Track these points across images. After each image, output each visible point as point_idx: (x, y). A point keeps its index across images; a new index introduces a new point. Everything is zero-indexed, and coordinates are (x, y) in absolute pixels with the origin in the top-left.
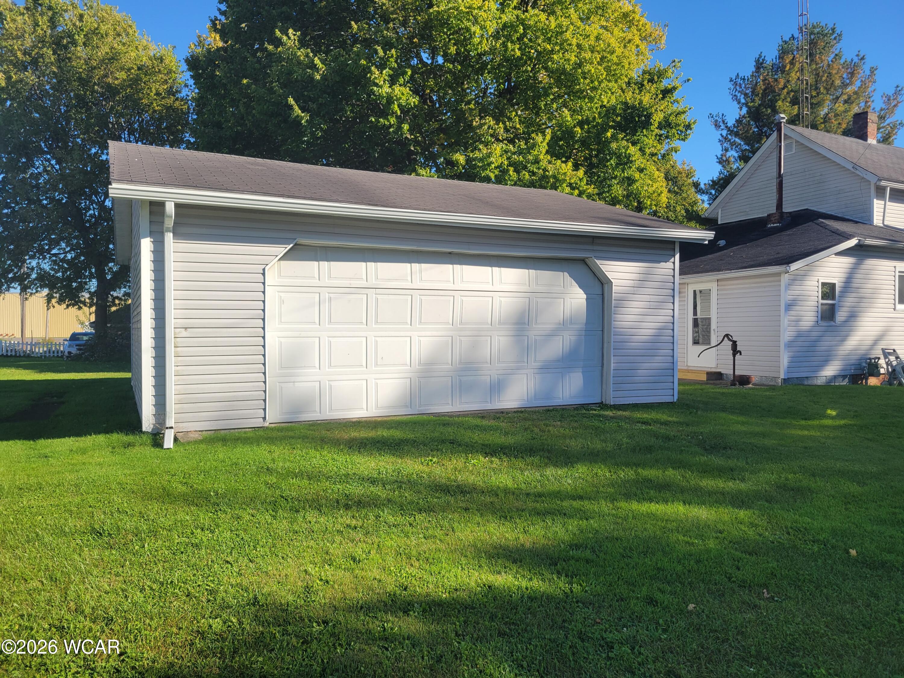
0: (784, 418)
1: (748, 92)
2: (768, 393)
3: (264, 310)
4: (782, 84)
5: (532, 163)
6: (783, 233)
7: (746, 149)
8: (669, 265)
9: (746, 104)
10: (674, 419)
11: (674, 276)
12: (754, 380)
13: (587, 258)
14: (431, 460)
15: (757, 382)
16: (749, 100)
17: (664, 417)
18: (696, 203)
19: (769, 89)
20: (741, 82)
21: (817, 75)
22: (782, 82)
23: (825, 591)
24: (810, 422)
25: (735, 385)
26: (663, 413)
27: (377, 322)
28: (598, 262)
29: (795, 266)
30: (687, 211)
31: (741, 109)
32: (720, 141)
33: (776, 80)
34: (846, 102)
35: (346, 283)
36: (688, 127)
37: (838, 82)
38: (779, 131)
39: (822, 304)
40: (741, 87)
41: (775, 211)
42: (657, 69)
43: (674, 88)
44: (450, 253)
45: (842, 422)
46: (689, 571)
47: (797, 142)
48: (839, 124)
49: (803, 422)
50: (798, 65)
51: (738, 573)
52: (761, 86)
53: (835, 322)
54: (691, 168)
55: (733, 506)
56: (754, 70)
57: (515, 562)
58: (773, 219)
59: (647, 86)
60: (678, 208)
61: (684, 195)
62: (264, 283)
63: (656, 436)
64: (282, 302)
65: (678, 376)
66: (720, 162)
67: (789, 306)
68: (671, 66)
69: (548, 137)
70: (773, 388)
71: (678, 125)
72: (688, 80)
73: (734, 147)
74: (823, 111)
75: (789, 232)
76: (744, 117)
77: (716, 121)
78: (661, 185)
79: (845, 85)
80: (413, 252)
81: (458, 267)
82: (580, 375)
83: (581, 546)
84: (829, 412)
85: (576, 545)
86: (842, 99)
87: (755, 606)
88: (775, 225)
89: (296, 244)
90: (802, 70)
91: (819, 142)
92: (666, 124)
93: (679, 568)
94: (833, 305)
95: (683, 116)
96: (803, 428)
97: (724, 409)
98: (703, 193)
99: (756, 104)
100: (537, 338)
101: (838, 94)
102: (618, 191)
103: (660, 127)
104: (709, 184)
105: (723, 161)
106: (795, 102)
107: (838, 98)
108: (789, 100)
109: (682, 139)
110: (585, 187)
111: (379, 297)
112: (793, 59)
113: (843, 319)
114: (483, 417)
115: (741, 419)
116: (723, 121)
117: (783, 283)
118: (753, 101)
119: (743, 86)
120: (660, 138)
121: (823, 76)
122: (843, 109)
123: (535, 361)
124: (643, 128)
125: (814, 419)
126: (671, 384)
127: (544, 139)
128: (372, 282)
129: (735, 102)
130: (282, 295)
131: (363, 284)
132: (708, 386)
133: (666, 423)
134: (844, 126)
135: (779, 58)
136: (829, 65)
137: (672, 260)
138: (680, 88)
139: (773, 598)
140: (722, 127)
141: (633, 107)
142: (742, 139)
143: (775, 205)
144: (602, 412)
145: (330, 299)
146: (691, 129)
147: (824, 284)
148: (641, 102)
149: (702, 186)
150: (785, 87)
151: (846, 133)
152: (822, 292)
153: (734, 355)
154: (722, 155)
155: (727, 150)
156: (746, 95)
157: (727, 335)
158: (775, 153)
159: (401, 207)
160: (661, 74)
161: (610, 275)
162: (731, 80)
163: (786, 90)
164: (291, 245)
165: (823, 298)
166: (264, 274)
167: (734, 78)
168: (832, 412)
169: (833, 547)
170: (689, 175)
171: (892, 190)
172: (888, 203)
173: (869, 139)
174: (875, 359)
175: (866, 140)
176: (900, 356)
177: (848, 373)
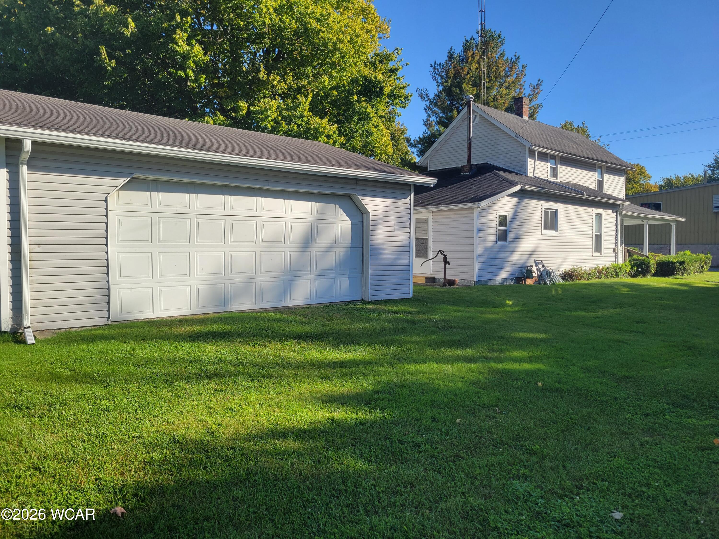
0: (482, 307)
1: (443, 74)
2: (468, 291)
3: (107, 231)
4: (466, 71)
5: (298, 118)
6: (473, 180)
7: (443, 117)
8: (407, 201)
9: (442, 84)
10: (415, 310)
11: (410, 209)
12: (458, 282)
13: (352, 194)
14: (257, 343)
15: (459, 284)
16: (444, 81)
17: (408, 309)
18: (407, 154)
19: (457, 74)
20: (438, 67)
21: (489, 67)
22: (466, 69)
23: (529, 406)
24: (498, 309)
25: (445, 286)
26: (406, 305)
27: (198, 241)
28: (360, 198)
29: (483, 203)
30: (402, 159)
31: (438, 86)
32: (425, 109)
33: (462, 68)
34: (507, 88)
35: (173, 210)
36: (407, 98)
37: (502, 73)
38: (469, 107)
39: (499, 230)
40: (438, 70)
41: (466, 164)
42: (385, 53)
43: (397, 69)
44: (254, 188)
45: (516, 309)
46: (452, 401)
47: (480, 115)
48: (504, 103)
49: (493, 309)
50: (476, 59)
51: (479, 400)
52: (452, 72)
53: (507, 242)
54: (404, 127)
55: (466, 362)
56: (447, 59)
57: (342, 404)
58: (465, 169)
59: (379, 66)
60: (395, 157)
61: (399, 147)
62: (106, 209)
63: (407, 321)
64: (120, 224)
65: (413, 280)
66: (425, 125)
67: (479, 230)
68: (395, 52)
69: (310, 99)
70: (470, 287)
71: (400, 97)
72: (407, 64)
73: (434, 114)
74: (493, 93)
75: (476, 179)
76: (440, 92)
77: (422, 94)
78: (387, 139)
79: (507, 76)
80: (226, 186)
81: (260, 199)
82: (348, 279)
83: (381, 392)
84: (507, 302)
85: (378, 391)
86: (504, 86)
87: (493, 417)
88: (467, 173)
89: (132, 178)
90: (478, 62)
91: (494, 116)
92: (392, 95)
93: (446, 400)
94: (505, 231)
95: (403, 90)
96: (494, 313)
97: (443, 302)
98: (413, 146)
99: (449, 84)
100: (317, 253)
101: (502, 82)
102: (358, 142)
103: (388, 97)
104: (417, 140)
105: (427, 124)
106: (475, 85)
107: (502, 84)
108: (470, 83)
109: (403, 107)
110: (337, 138)
111: (200, 221)
112: (473, 54)
113: (511, 240)
114: (281, 312)
115: (456, 308)
116: (427, 95)
117: (475, 215)
118: (447, 81)
119: (440, 70)
120: (388, 105)
121: (493, 68)
122: (505, 92)
123: (316, 270)
124: (378, 97)
125: (500, 307)
126: (408, 285)
127: (306, 100)
128: (194, 209)
129: (435, 82)
130: (120, 218)
131: (187, 210)
132: (428, 287)
133: (409, 313)
134: (506, 105)
135: (464, 52)
136: (496, 61)
137: (409, 197)
138: (401, 70)
139: (502, 412)
140: (426, 99)
141: (370, 81)
142: (439, 109)
143: (467, 159)
144: (365, 306)
145: (160, 222)
146: (408, 100)
147: (500, 216)
148: (376, 77)
149: (412, 141)
150: (468, 73)
151: (508, 110)
152: (499, 221)
153: (445, 265)
154: (427, 120)
155: (430, 117)
156: (442, 76)
157: (440, 251)
158: (467, 122)
159: (218, 152)
160: (388, 57)
161: (368, 207)
162: (431, 66)
163: (469, 76)
164: (129, 179)
165: (499, 226)
166: (106, 201)
167: (433, 64)
168: (510, 303)
169: (528, 382)
170: (403, 132)
171: (539, 152)
172: (537, 162)
173: (524, 116)
174: (530, 267)
175: (522, 117)
176: (545, 265)
177: (514, 276)
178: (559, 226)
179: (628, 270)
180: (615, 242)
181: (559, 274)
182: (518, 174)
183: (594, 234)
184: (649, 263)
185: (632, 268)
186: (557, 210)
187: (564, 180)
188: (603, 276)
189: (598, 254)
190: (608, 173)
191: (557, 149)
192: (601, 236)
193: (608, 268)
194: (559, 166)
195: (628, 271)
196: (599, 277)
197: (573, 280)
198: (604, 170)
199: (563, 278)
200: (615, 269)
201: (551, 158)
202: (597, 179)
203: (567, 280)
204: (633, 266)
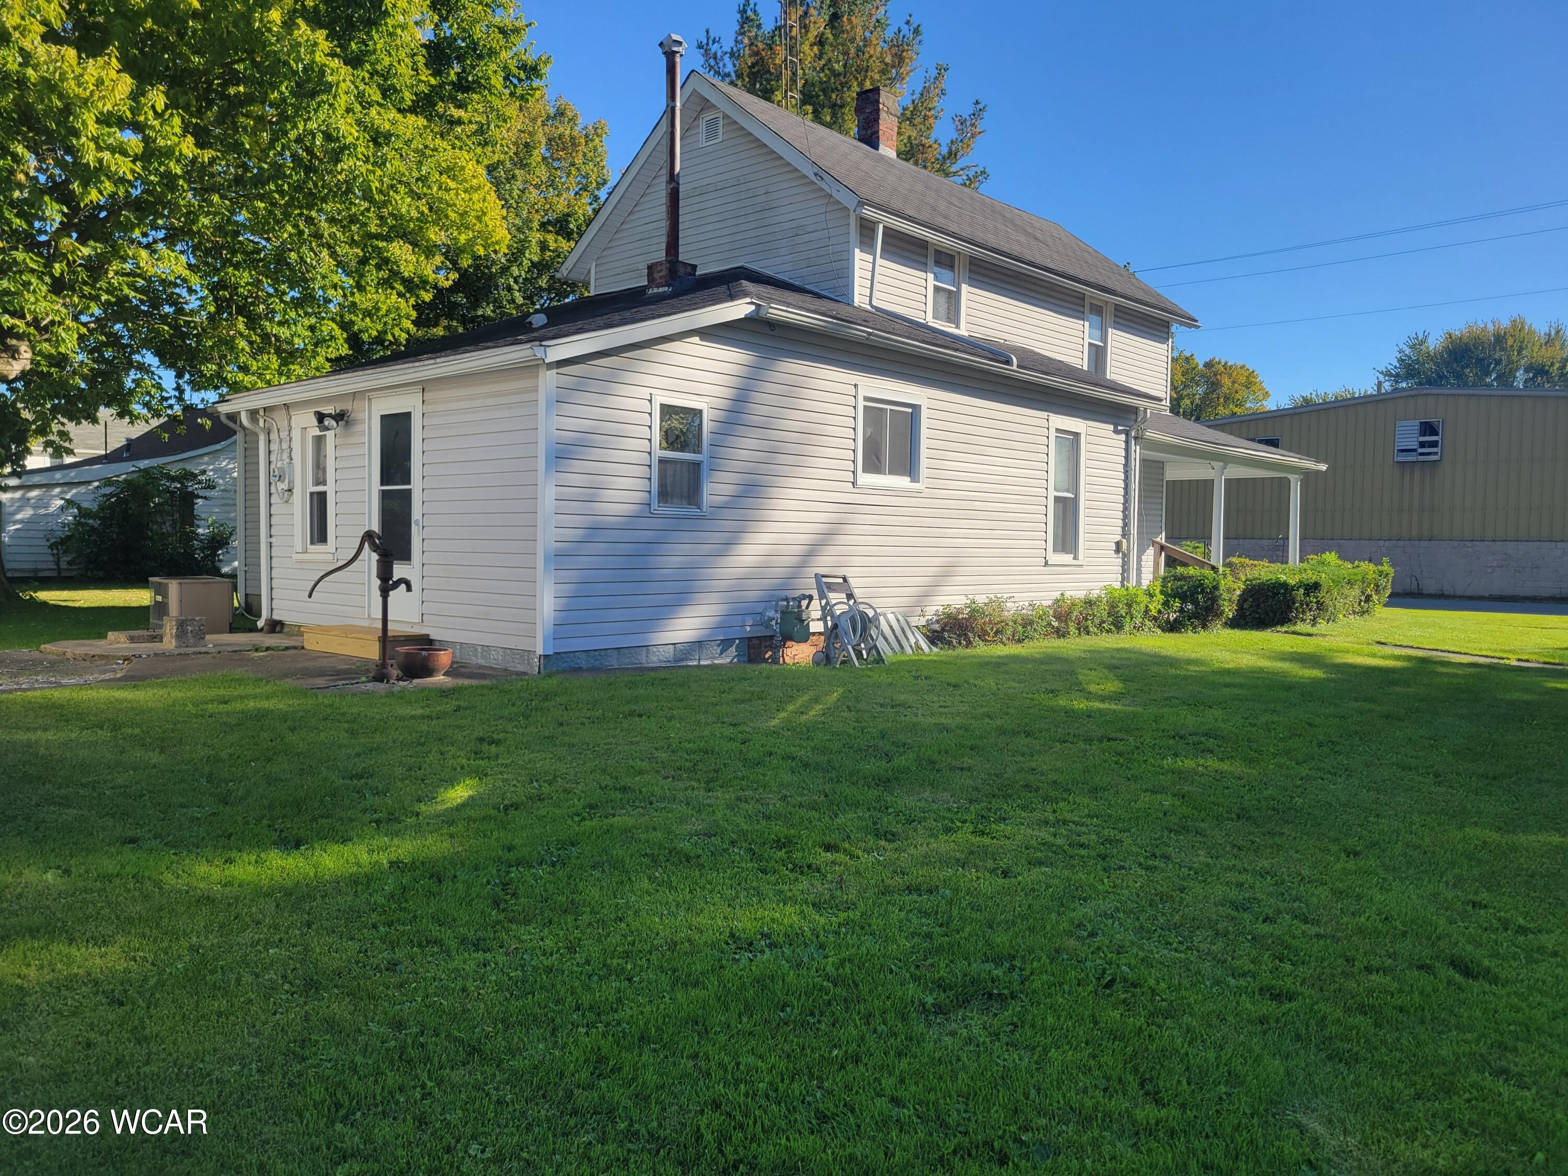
21: (846, 55)
25: (386, 678)
38: (674, 75)
39: (662, 461)
41: (661, 258)
47: (726, 117)
52: (746, 59)
53: (699, 507)
58: (657, 275)
67: (562, 457)
70: (517, 680)
88: (661, 290)
91: (763, 118)
94: (695, 465)
112: (803, 17)
113: (719, 500)
117: (544, 397)
147: (668, 411)
152: (663, 429)
153: (385, 592)
157: (366, 535)
165: (665, 445)
171: (888, 231)
172: (879, 261)
173: (881, 146)
174: (799, 600)
175: (876, 147)
176: (857, 592)
177: (736, 633)
178: (924, 462)
179: (1154, 607)
180: (1120, 523)
181: (923, 621)
182: (819, 296)
183: (1052, 494)
184: (1216, 588)
185: (1166, 604)
186: (916, 408)
187: (979, 333)
188: (1073, 629)
189: (1067, 558)
190: (1118, 326)
191: (954, 228)
192: (1075, 501)
193: (1089, 603)
194: (964, 287)
195: (1154, 613)
196: (1060, 634)
197: (969, 644)
198: (1109, 316)
199: (934, 637)
200: (1113, 606)
201: (938, 263)
202: (1087, 340)
203: (949, 643)
204: (1169, 596)
